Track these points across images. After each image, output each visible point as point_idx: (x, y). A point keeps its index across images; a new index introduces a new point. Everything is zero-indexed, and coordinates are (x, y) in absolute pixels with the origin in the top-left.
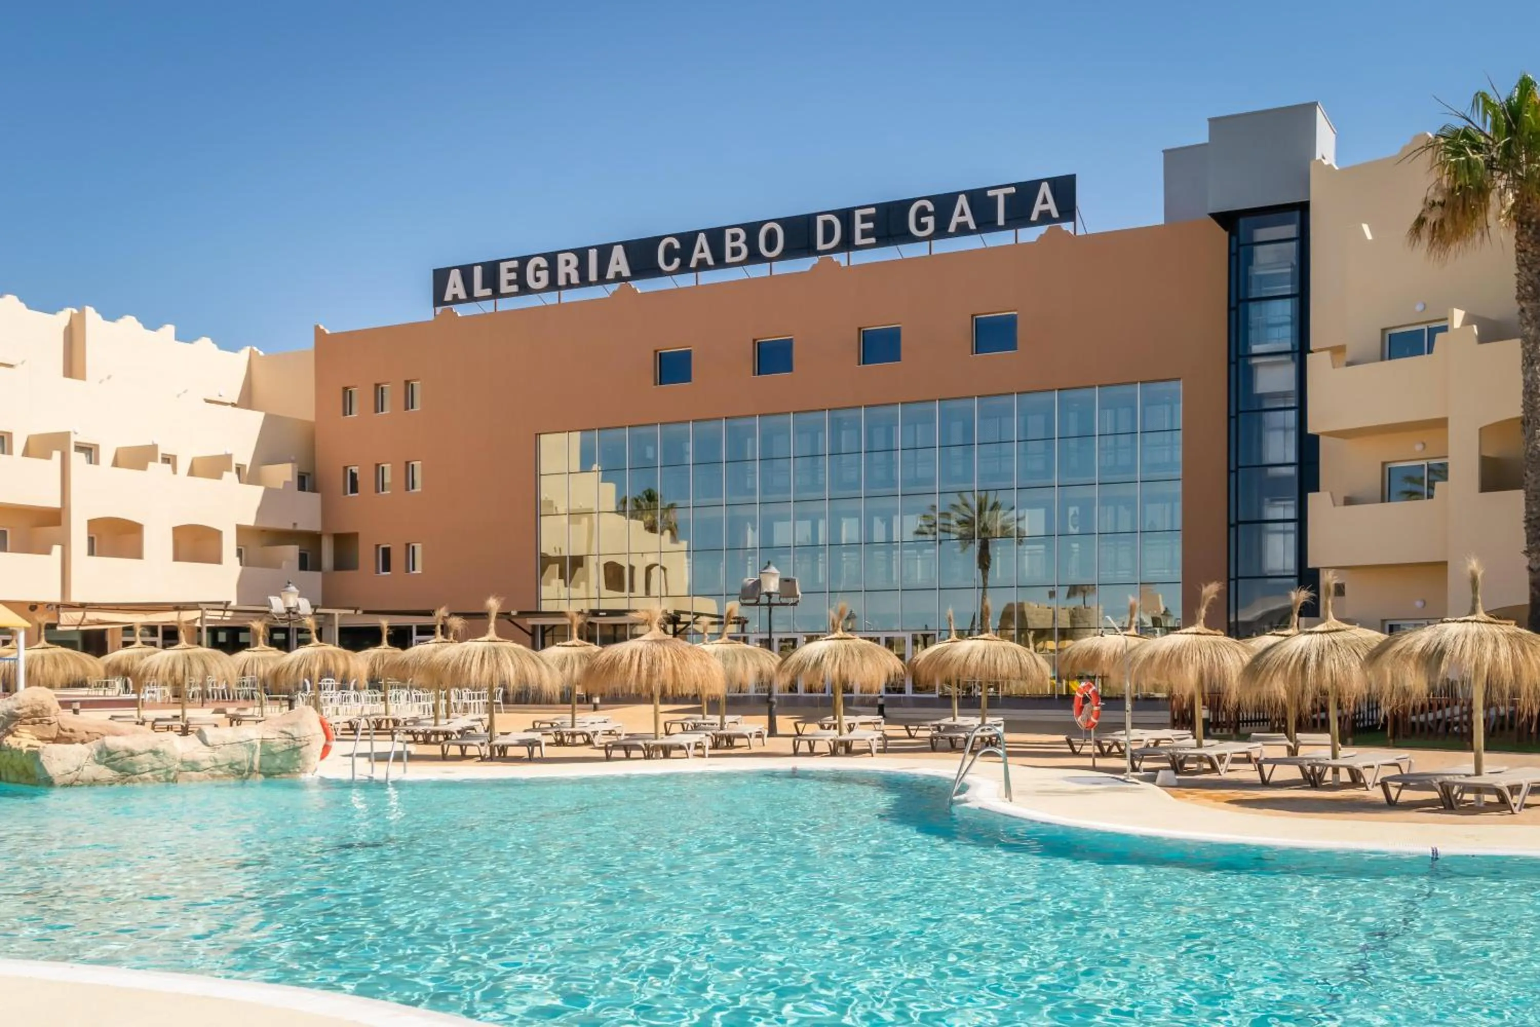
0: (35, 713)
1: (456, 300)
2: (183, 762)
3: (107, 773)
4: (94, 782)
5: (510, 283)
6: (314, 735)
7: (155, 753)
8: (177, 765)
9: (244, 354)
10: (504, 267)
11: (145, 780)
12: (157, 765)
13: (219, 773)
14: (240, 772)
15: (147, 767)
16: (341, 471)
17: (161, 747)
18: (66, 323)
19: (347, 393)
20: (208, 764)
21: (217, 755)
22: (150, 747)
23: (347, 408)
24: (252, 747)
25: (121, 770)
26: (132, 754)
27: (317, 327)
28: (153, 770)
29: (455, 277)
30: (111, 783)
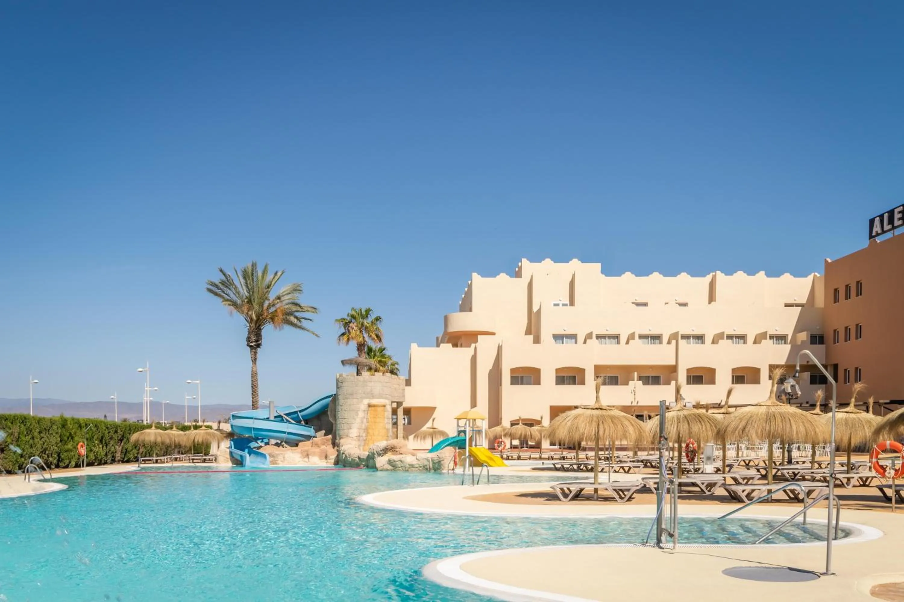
0: (392, 448)
1: (878, 234)
2: (409, 465)
3: (390, 467)
4: (387, 470)
5: (900, 219)
6: (446, 457)
7: (401, 461)
8: (408, 466)
9: (811, 277)
10: (896, 211)
11: (399, 470)
12: (402, 465)
13: (421, 469)
14: (427, 469)
15: (400, 466)
16: (832, 333)
17: (402, 459)
18: (710, 280)
19: (836, 291)
20: (417, 466)
21: (419, 463)
22: (399, 459)
23: (836, 300)
24: (428, 461)
25: (393, 466)
26: (395, 461)
27: (826, 260)
28: (401, 467)
29: (877, 222)
30: (391, 470)
